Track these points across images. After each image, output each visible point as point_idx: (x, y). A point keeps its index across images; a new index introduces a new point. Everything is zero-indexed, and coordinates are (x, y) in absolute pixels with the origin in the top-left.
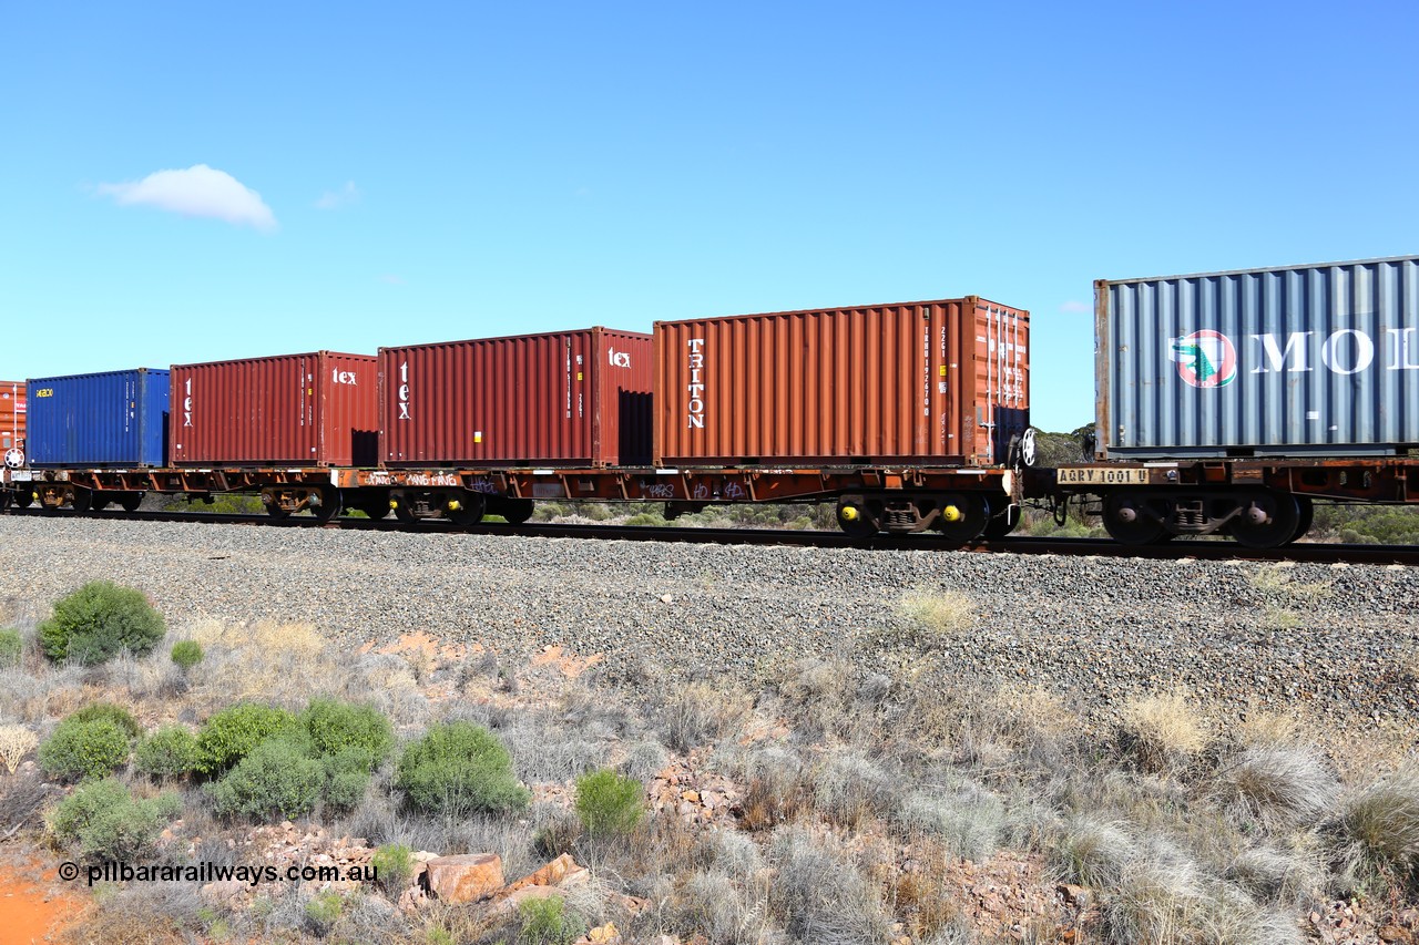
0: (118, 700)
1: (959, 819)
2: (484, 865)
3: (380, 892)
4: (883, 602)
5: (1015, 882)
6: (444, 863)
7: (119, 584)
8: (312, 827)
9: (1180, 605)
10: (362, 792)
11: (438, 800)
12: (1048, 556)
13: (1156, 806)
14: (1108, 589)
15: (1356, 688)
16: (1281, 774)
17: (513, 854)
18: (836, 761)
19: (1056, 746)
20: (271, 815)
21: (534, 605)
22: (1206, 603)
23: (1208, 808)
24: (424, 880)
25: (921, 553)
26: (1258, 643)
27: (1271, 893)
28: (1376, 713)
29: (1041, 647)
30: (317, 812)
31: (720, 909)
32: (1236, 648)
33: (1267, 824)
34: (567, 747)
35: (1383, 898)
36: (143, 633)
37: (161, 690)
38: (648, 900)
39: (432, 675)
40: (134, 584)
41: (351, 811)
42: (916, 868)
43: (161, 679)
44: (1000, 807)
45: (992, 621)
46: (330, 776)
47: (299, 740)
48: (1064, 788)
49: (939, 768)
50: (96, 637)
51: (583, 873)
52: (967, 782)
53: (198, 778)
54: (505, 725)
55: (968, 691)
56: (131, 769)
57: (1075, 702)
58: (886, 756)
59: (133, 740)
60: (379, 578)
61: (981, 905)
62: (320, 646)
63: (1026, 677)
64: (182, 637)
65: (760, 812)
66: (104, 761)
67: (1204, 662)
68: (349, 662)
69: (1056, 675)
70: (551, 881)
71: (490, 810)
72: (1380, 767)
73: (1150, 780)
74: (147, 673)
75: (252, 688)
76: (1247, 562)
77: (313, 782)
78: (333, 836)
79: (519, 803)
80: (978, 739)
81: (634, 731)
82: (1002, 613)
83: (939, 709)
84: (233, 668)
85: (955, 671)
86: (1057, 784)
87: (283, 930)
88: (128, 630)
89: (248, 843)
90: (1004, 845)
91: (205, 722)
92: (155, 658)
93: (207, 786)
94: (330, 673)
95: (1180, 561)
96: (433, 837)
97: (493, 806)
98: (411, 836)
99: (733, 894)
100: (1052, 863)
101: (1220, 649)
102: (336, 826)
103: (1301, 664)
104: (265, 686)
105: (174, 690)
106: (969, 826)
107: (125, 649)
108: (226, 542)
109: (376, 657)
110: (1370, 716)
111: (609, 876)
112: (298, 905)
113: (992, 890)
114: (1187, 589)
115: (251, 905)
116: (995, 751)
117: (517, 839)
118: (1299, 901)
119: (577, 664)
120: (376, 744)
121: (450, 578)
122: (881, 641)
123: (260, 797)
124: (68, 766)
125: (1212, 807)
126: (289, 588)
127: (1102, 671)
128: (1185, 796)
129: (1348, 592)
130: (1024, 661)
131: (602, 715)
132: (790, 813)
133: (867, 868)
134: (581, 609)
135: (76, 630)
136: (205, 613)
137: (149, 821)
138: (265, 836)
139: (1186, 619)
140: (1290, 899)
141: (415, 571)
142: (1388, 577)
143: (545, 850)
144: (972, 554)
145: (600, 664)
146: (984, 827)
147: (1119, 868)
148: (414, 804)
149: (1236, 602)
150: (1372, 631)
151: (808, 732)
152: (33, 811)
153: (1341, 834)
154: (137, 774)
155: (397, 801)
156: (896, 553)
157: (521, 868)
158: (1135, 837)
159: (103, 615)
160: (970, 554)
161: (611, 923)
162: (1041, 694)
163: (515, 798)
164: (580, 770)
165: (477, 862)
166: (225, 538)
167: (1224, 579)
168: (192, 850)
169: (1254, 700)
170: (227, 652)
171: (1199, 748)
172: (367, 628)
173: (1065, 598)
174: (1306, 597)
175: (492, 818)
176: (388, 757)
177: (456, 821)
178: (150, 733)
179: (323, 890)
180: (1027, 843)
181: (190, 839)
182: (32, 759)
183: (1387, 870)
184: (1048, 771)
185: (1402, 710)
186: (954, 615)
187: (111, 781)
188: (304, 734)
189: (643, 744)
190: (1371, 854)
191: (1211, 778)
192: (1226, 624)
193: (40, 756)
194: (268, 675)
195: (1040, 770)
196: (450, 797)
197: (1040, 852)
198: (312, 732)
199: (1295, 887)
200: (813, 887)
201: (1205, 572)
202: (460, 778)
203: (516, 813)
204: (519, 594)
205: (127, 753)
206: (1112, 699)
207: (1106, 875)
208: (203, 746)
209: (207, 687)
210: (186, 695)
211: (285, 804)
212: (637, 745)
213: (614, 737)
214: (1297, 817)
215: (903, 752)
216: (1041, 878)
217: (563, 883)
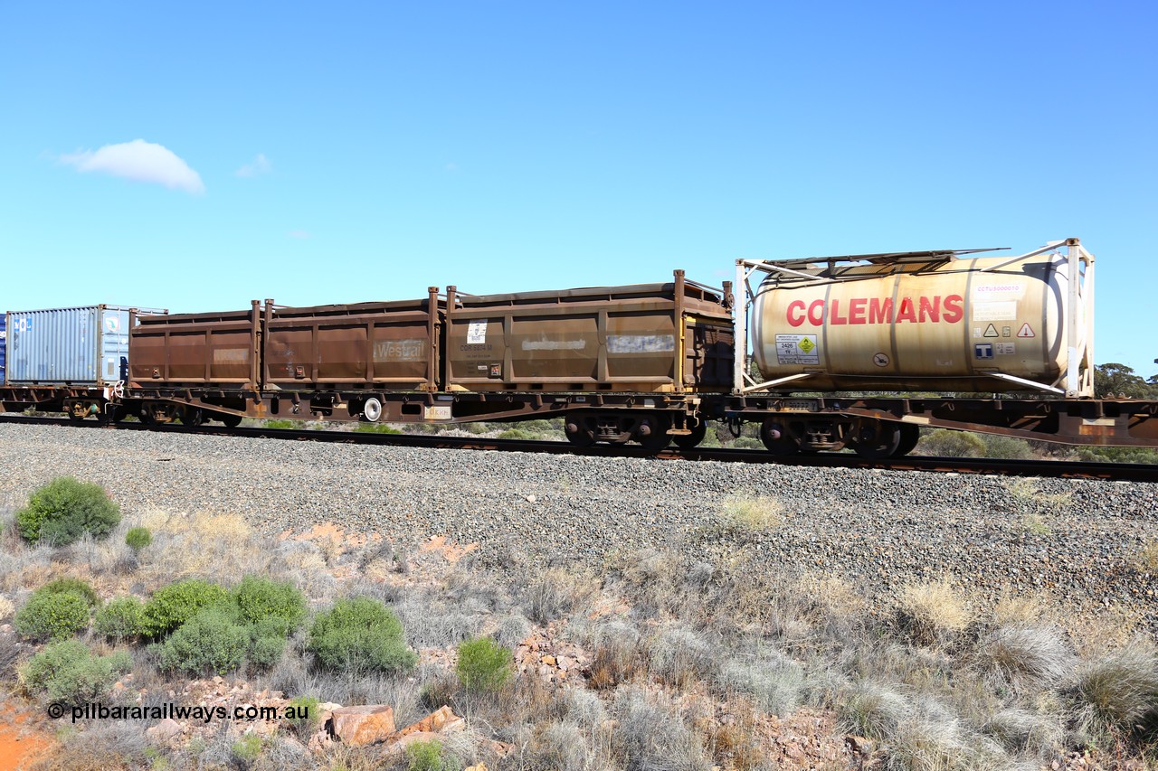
0: (81, 575)
1: (767, 682)
2: (379, 715)
3: (293, 736)
4: (708, 504)
5: (812, 734)
6: (346, 713)
7: (84, 477)
8: (239, 681)
9: (949, 509)
10: (280, 652)
11: (341, 661)
12: (842, 468)
13: (926, 670)
14: (891, 496)
15: (1090, 579)
16: (1027, 648)
17: (402, 706)
18: (667, 633)
19: (847, 623)
20: (205, 670)
21: (423, 502)
22: (969, 508)
23: (969, 675)
24: (330, 726)
25: (739, 464)
26: (1012, 542)
27: (1019, 745)
28: (1106, 599)
29: (836, 543)
30: (243, 669)
31: (571, 753)
32: (993, 545)
33: (1017, 688)
34: (448, 619)
35: (1110, 750)
36: (103, 521)
37: (116, 567)
38: (513, 745)
39: (338, 559)
40: (95, 480)
41: (271, 668)
42: (731, 721)
43: (116, 558)
44: (800, 673)
45: (796, 521)
46: (253, 640)
47: (228, 610)
48: (852, 658)
49: (751, 640)
50: (63, 522)
51: (460, 722)
52: (774, 652)
53: (144, 640)
54: (398, 600)
55: (776, 578)
56: (90, 632)
57: (862, 588)
58: (708, 629)
59: (93, 609)
60: (297, 478)
61: (784, 752)
62: (247, 533)
63: (823, 567)
64: (134, 524)
65: (605, 674)
66: (67, 625)
67: (967, 556)
68: (271, 547)
69: (847, 565)
70: (433, 728)
71: (383, 669)
72: (1109, 643)
73: (924, 652)
74: (105, 553)
75: (192, 567)
76: (1002, 477)
77: (241, 644)
78: (255, 689)
79: (408, 664)
80: (784, 616)
81: (503, 606)
82: (804, 515)
83: (752, 593)
84: (176, 550)
85: (766, 561)
86: (847, 655)
87: (213, 766)
88: (90, 517)
89: (186, 694)
90: (803, 703)
91: (151, 594)
92: (112, 540)
93: (152, 647)
94: (255, 556)
95: (948, 474)
96: (337, 691)
97: (387, 666)
98: (319, 690)
99: (582, 741)
100: (842, 718)
101: (980, 546)
102: (258, 681)
103: (1046, 559)
104: (202, 565)
105: (127, 567)
106: (776, 687)
107: (87, 534)
108: (172, 447)
109: (293, 543)
110: (1101, 602)
111: (481, 724)
112: (226, 745)
113: (793, 741)
114: (955, 497)
115: (187, 745)
117: (407, 693)
118: (1042, 752)
119: (457, 551)
120: (292, 614)
121: (355, 479)
122: (706, 535)
123: (196, 656)
124: (39, 629)
125: (974, 675)
126: (223, 485)
127: (885, 562)
128: (951, 664)
129: (1084, 503)
130: (823, 554)
131: (477, 593)
132: (629, 675)
133: (691, 720)
134: (461, 506)
135: (49, 517)
136: (154, 505)
137: (104, 674)
138: (200, 688)
139: (954, 521)
140: (1035, 750)
141: (326, 473)
142: (1117, 489)
143: (430, 702)
144: (781, 466)
145: (476, 551)
146: (787, 690)
147: (897, 724)
148: (322, 664)
149: (997, 508)
150: (1104, 533)
151: (645, 610)
152: (9, 665)
153: (1078, 698)
154: (95, 636)
155: (308, 661)
156: (718, 464)
157: (409, 717)
158: (910, 700)
159: (71, 504)
160: (778, 466)
161: (482, 763)
162: (835, 581)
163: (405, 660)
164: (459, 638)
165: (373, 712)
166: (170, 443)
167: (985, 489)
168: (139, 699)
169: (1007, 588)
170: (171, 537)
171: (963, 626)
172: (286, 520)
173: (855, 502)
174: (1051, 505)
175: (386, 676)
176: (302, 625)
177: (357, 678)
178: (106, 603)
179: (246, 733)
180: (821, 702)
181: (138, 690)
182: (9, 622)
183: (1113, 732)
185: (1127, 597)
186: (765, 517)
187: (74, 641)
188: (233, 605)
189: (510, 617)
190: (1101, 714)
191: (972, 651)
192: (986, 526)
193: (15, 621)
194: (205, 556)
195: (833, 643)
196: (352, 659)
197: (832, 710)
198: (239, 604)
199: (1039, 741)
200: (647, 736)
201: (970, 483)
202: (359, 643)
203: (406, 672)
204: (411, 493)
205: (88, 619)
206: (892, 586)
207: (886, 729)
208: (150, 614)
209: (154, 565)
210: (137, 572)
211: (217, 662)
212: (505, 618)
213: (487, 611)
214: (1042, 683)
215: (721, 627)
216: (833, 730)
217: (443, 730)
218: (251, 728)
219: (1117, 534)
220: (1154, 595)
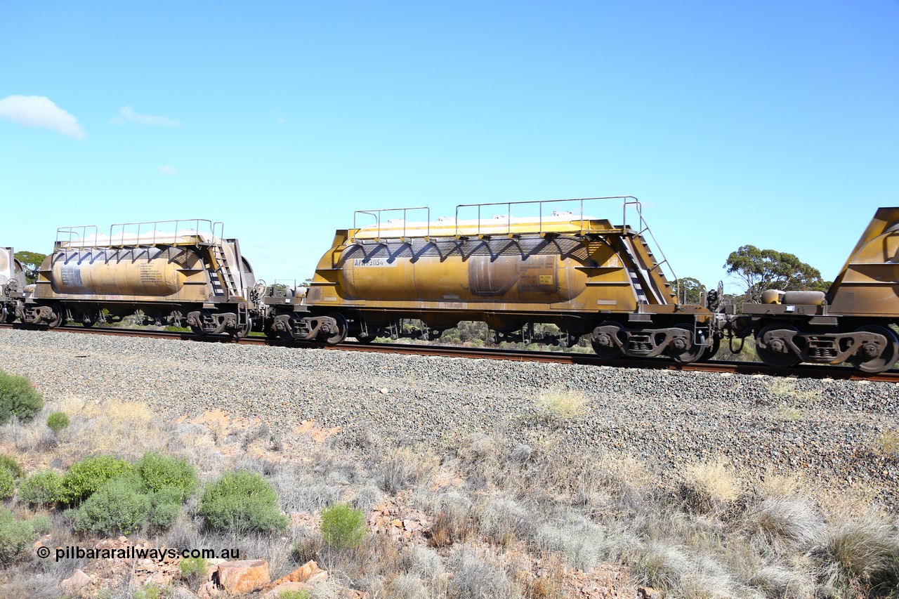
0: (8, 452)
1: (575, 543)
2: (257, 568)
3: (185, 586)
4: (528, 397)
5: (611, 585)
6: (230, 566)
7: (13, 371)
8: (141, 540)
9: (723, 403)
10: (175, 517)
11: (226, 524)
12: (637, 369)
13: (703, 534)
14: (676, 392)
15: (837, 461)
16: (786, 517)
17: (277, 560)
18: (494, 502)
19: (639, 495)
20: (112, 531)
21: (296, 393)
22: (739, 402)
23: (738, 538)
24: (216, 577)
25: (554, 364)
26: (774, 430)
27: (779, 596)
28: (850, 478)
29: (631, 429)
30: (144, 530)
32: (759, 433)
33: (777, 549)
34: (315, 488)
36: (28, 407)
37: (39, 445)
38: (367, 593)
39: (225, 439)
40: (22, 373)
41: (167, 530)
42: (545, 575)
43: (39, 438)
44: (602, 535)
45: (599, 411)
46: (154, 506)
47: (133, 481)
48: (644, 523)
49: (562, 508)
51: (324, 574)
52: (580, 518)
53: (62, 506)
54: (274, 473)
55: (582, 457)
56: (15, 500)
57: (652, 466)
58: (527, 499)
59: (18, 480)
60: (192, 373)
62: (150, 417)
63: (621, 449)
64: (55, 409)
65: (443, 535)
67: (738, 441)
68: (170, 429)
69: (640, 448)
70: (302, 579)
71: (261, 530)
72: (852, 513)
73: (701, 519)
74: (29, 434)
75: (103, 446)
76: (768, 376)
77: (142, 510)
79: (282, 526)
80: (588, 489)
81: (360, 479)
82: (606, 406)
83: (563, 469)
84: (89, 431)
85: (574, 444)
86: (639, 520)
88: (17, 404)
90: (604, 560)
91: (68, 468)
92: (35, 423)
93: (69, 511)
94: (156, 436)
95: (723, 375)
96: (222, 548)
97: (264, 528)
99: (424, 590)
100: (635, 573)
101: (748, 433)
102: (157, 540)
103: (801, 444)
104: (112, 444)
105: (48, 445)
106: (582, 547)
107: (15, 417)
108: (88, 346)
109: (188, 426)
110: (846, 479)
111: (341, 576)
112: (128, 593)
113: (595, 590)
114: (728, 393)
115: (96, 594)
116: (599, 497)
117: (281, 550)
119: (324, 433)
120: (186, 485)
121: (240, 374)
122: (526, 422)
123: (105, 519)
125: (742, 538)
126: (130, 378)
127: (671, 445)
128: (724, 530)
129: (832, 398)
130: (618, 437)
131: (339, 468)
132: (462, 536)
133: (512, 572)
134: (327, 396)
136: (72, 394)
137: (26, 535)
139: (727, 413)
141: (216, 368)
142: (859, 388)
143: (298, 557)
144: (587, 366)
145: (338, 434)
146: (591, 548)
147: (679, 577)
148: (210, 526)
149: (763, 403)
150: (848, 424)
151: (475, 482)
153: (826, 558)
154: (19, 503)
155: (199, 523)
156: (536, 364)
157: (282, 570)
158: (690, 558)
160: (585, 366)
162: (630, 460)
163: (279, 523)
164: (324, 505)
165: (252, 566)
166: (87, 343)
167: (752, 387)
169: (770, 468)
170: (86, 420)
171: (734, 498)
172: (183, 406)
173: (647, 397)
174: (805, 400)
175: (263, 536)
177: (239, 538)
178: (29, 475)
179: (146, 583)
180: (618, 558)
183: (854, 581)
184: (634, 512)
185: (867, 476)
186: (574, 407)
188: (137, 477)
189: (366, 488)
190: (845, 571)
191: (741, 518)
192: (753, 417)
194: (113, 437)
195: (630, 510)
196: (235, 521)
197: (627, 565)
198: (143, 476)
199: (796, 591)
200: (477, 586)
201: (740, 382)
202: (242, 508)
203: (280, 532)
204: (286, 386)
205: (13, 489)
206: (677, 464)
207: (671, 581)
208: (66, 485)
209: (71, 444)
210: (56, 449)
211: (122, 525)
212: (362, 489)
213: (347, 482)
214: (797, 545)
215: (538, 497)
216: (628, 582)
217: (310, 581)
218: (150, 579)
219: (858, 425)
220: (888, 474)
